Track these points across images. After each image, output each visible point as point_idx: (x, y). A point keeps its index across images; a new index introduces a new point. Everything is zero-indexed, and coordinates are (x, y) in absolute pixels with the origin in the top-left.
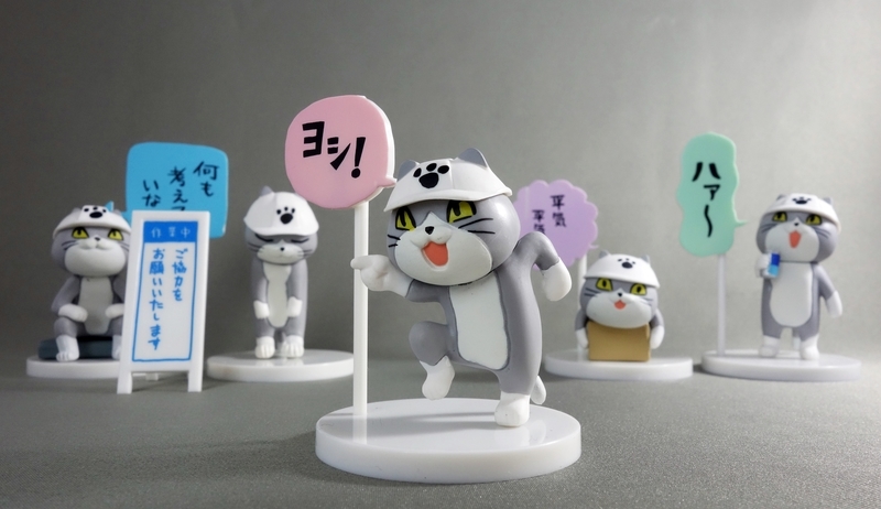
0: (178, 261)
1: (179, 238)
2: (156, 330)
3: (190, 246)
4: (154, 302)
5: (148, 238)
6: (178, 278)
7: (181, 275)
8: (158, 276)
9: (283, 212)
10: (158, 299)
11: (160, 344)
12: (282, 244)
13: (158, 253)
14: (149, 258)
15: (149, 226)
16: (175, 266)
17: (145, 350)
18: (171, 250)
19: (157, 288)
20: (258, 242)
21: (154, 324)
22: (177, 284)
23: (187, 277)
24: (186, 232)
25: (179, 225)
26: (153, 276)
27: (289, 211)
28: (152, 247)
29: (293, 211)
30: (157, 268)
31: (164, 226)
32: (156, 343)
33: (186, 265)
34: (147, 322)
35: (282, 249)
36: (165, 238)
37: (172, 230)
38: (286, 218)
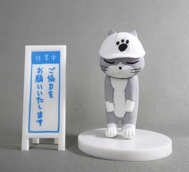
0: (50, 74)
1: (50, 61)
2: (40, 115)
3: (56, 66)
4: (38, 99)
5: (34, 62)
6: (50, 85)
7: (52, 83)
8: (40, 83)
9: (121, 43)
10: (41, 97)
11: (42, 122)
12: (120, 65)
13: (40, 70)
14: (35, 73)
15: (34, 54)
16: (49, 77)
17: (35, 126)
18: (46, 68)
19: (40, 90)
20: (106, 64)
21: (39, 111)
22: (50, 88)
24: (54, 57)
25: (50, 53)
26: (37, 83)
27: (125, 42)
28: (36, 67)
29: (128, 42)
30: (39, 79)
31: (42, 54)
32: (40, 122)
33: (54, 77)
34: (35, 111)
35: (120, 68)
36: (43, 61)
37: (46, 56)
38: (123, 47)
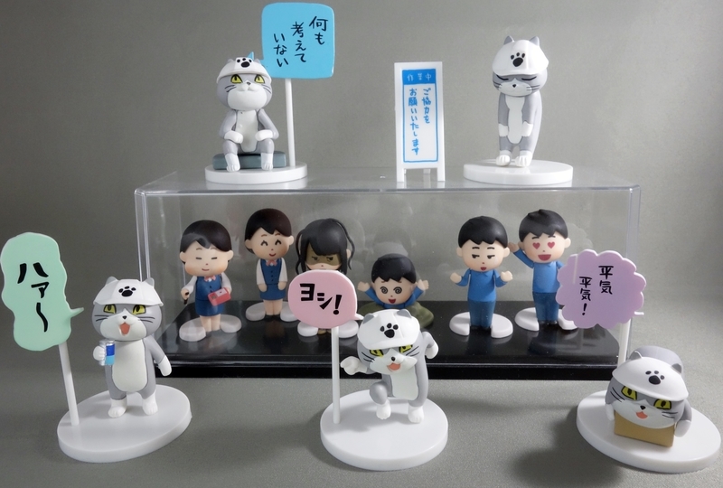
0: (425, 96)
1: (424, 81)
2: (416, 143)
3: (432, 86)
4: (413, 124)
5: (406, 82)
6: (426, 108)
7: (428, 106)
8: (414, 107)
9: (516, 57)
10: (415, 122)
11: (419, 151)
12: (515, 82)
13: (413, 92)
14: (408, 95)
15: (405, 73)
16: (424, 100)
17: (411, 155)
18: (420, 89)
19: (414, 115)
20: (499, 81)
21: (414, 138)
22: (426, 112)
23: (432, 106)
24: (428, 76)
25: (425, 72)
26: (411, 107)
27: (520, 56)
28: (409, 87)
29: (523, 55)
30: (413, 102)
31: (415, 73)
32: (416, 150)
33: (430, 99)
34: (410, 138)
35: (514, 86)
36: (416, 81)
37: (420, 75)
38: (518, 62)
